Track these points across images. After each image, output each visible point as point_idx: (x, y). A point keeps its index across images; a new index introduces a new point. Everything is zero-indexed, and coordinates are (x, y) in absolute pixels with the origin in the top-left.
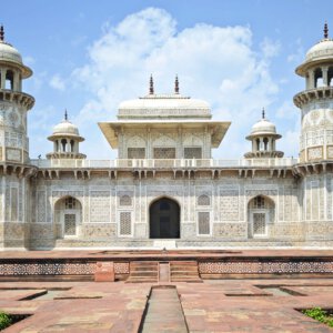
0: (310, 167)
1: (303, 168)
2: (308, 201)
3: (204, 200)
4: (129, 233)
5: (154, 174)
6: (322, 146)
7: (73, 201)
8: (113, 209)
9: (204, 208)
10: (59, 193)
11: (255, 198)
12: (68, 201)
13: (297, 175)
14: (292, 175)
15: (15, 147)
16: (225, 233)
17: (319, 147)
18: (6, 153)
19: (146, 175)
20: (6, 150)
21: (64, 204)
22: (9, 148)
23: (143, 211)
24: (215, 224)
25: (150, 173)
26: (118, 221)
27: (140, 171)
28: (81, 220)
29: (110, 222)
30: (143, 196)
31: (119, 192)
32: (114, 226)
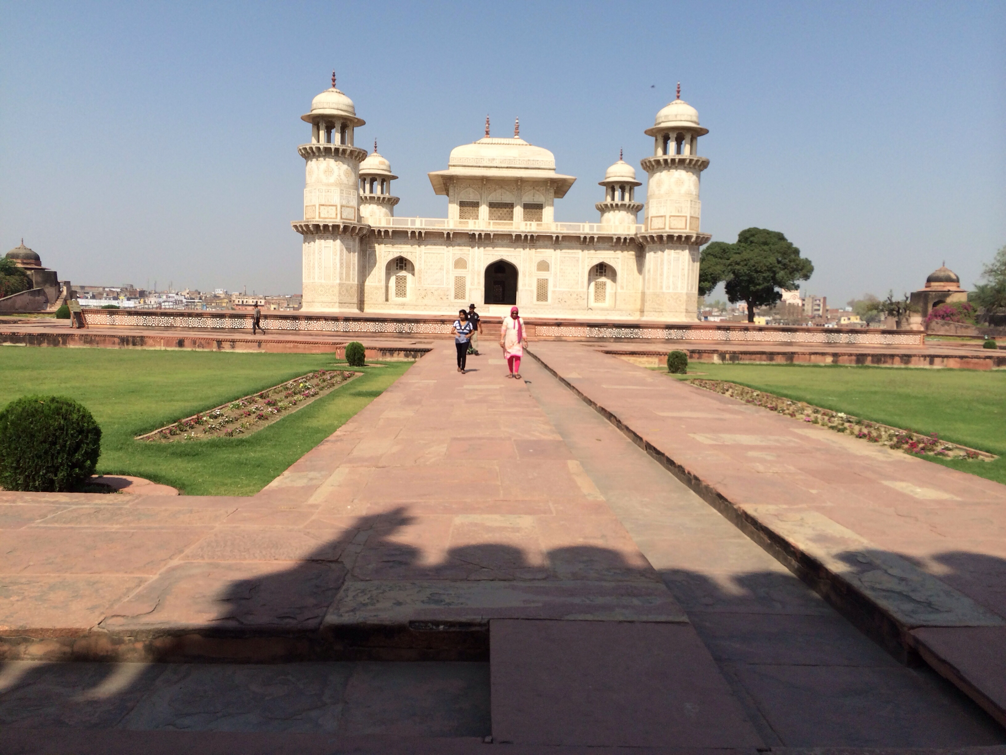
0: (652, 237)
1: (644, 238)
2: (649, 271)
3: (543, 266)
4: (463, 297)
5: (492, 237)
6: (665, 216)
7: (404, 262)
8: (448, 272)
9: (543, 275)
10: (391, 253)
11: (597, 266)
12: (399, 262)
13: (640, 243)
14: (635, 243)
15: (349, 205)
16: (563, 301)
17: (662, 216)
18: (341, 212)
19: (483, 237)
20: (341, 209)
21: (395, 265)
22: (344, 206)
23: (478, 275)
24: (554, 292)
25: (488, 235)
26: (452, 286)
27: (477, 234)
28: (413, 282)
29: (444, 286)
30: (479, 259)
31: (454, 255)
32: (448, 290)
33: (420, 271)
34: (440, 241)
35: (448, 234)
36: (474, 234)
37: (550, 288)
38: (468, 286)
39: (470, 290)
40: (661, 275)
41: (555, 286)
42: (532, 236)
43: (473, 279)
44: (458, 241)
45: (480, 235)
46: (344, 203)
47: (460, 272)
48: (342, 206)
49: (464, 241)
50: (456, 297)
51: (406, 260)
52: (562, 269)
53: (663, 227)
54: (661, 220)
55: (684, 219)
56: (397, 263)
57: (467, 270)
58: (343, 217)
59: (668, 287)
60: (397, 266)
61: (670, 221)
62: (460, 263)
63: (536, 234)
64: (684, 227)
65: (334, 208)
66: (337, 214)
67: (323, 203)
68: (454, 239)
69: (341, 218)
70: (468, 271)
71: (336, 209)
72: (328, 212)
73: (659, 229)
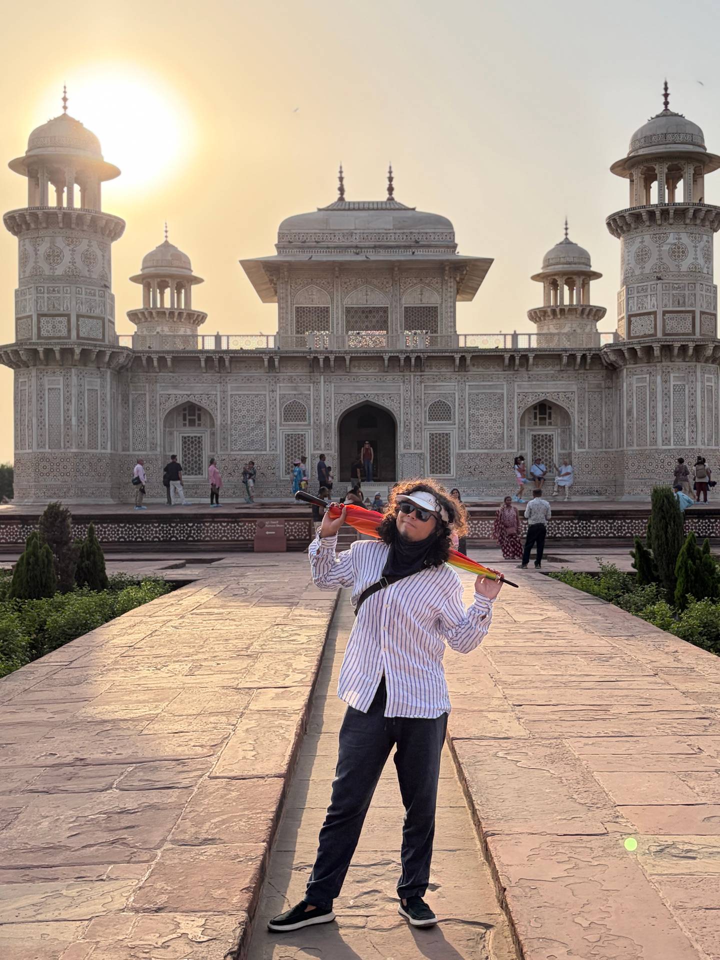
0: (632, 351)
3: (440, 411)
5: (348, 362)
6: (655, 313)
7: (197, 412)
8: (273, 428)
9: (439, 427)
10: (172, 397)
11: (535, 407)
12: (187, 412)
13: (611, 364)
14: (602, 364)
15: (92, 314)
16: (477, 472)
17: (649, 314)
18: (78, 325)
19: (332, 363)
20: (78, 320)
21: (181, 418)
22: (83, 316)
23: (327, 430)
24: (460, 456)
25: (340, 360)
26: (281, 451)
27: (321, 358)
28: (213, 448)
29: (268, 452)
30: (327, 403)
31: (283, 397)
32: (274, 458)
33: (224, 427)
34: (258, 373)
35: (271, 360)
36: (316, 359)
37: (454, 449)
38: (309, 450)
40: (653, 418)
41: (462, 446)
42: (418, 358)
43: (318, 438)
44: (289, 372)
45: (327, 359)
46: (84, 310)
47: (295, 426)
48: (79, 316)
49: (299, 372)
51: (200, 409)
52: (473, 415)
53: (652, 332)
54: (648, 321)
55: (690, 316)
56: (185, 415)
57: (306, 423)
58: (81, 335)
59: (666, 441)
60: (185, 419)
61: (664, 320)
62: (294, 411)
63: (426, 355)
64: (690, 331)
65: (64, 319)
66: (69, 331)
67: (45, 310)
68: (283, 370)
69: (78, 337)
70: (309, 425)
71: (69, 321)
72: (54, 327)
73: (645, 336)
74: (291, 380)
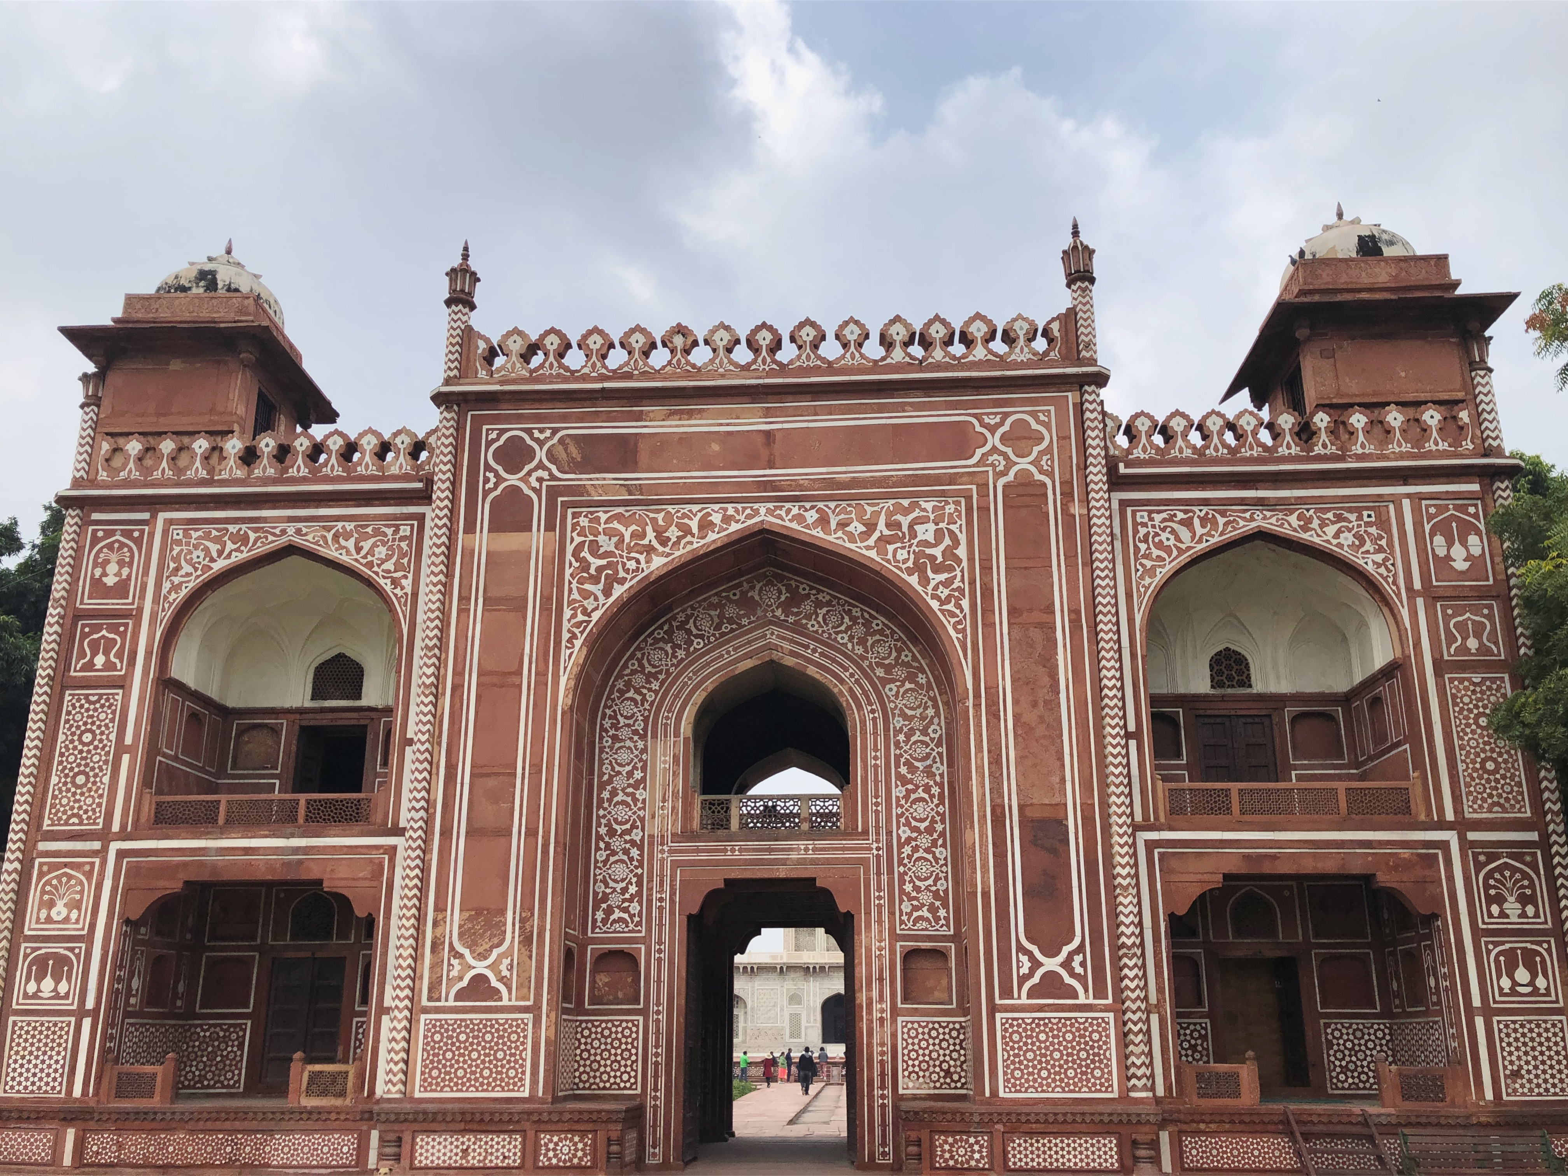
4: (799, 1036)
5: (827, 969)
8: (782, 1009)
23: (814, 1011)
25: (822, 968)
26: (787, 1025)
27: (811, 967)
28: (745, 1022)
29: (779, 1024)
30: (815, 995)
31: (788, 989)
32: (783, 1028)
33: (752, 1009)
34: (774, 976)
35: (781, 968)
36: (808, 968)
38: (804, 1024)
39: (806, 1028)
43: (808, 1015)
44: (792, 975)
45: (814, 968)
47: (795, 1009)
49: (799, 974)
50: (792, 1036)
57: (802, 1006)
62: (795, 999)
68: (788, 973)
70: (804, 1007)
74: (793, 979)
